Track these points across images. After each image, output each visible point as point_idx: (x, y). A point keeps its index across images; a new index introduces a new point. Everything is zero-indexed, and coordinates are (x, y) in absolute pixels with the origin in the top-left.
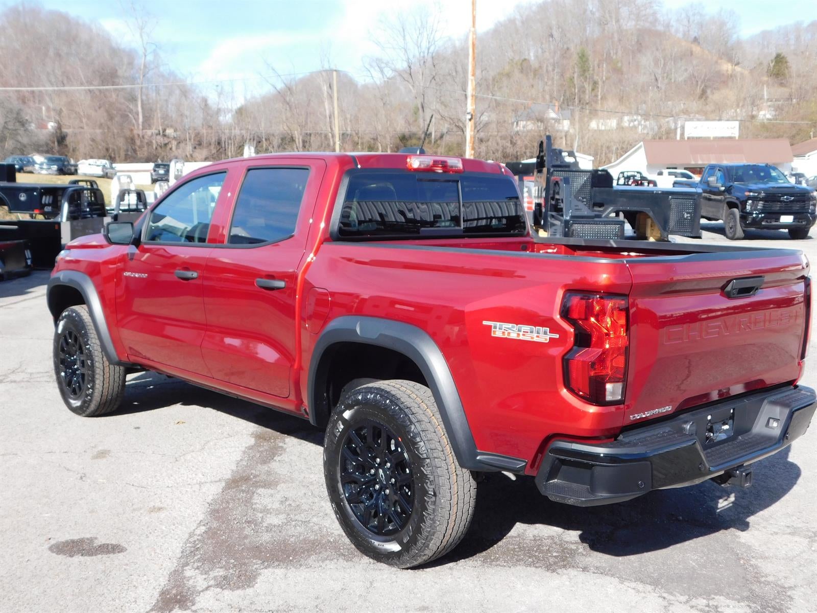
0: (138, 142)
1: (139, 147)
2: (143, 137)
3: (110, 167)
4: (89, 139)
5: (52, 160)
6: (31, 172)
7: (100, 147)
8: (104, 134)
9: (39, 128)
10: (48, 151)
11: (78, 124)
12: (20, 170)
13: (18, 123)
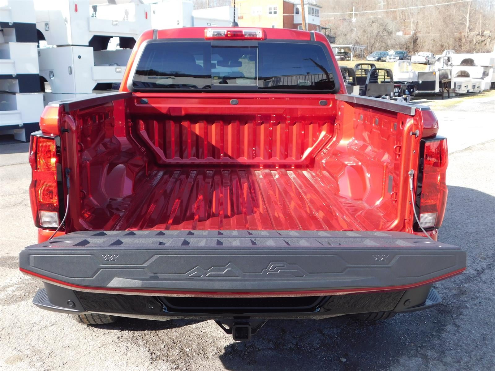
0: (463, 41)
1: (464, 44)
2: (467, 37)
3: (432, 57)
4: (432, 40)
5: (398, 53)
6: (385, 61)
7: (438, 45)
8: (441, 36)
9: (405, 34)
10: (407, 48)
11: (426, 31)
12: (379, 60)
13: (385, 32)
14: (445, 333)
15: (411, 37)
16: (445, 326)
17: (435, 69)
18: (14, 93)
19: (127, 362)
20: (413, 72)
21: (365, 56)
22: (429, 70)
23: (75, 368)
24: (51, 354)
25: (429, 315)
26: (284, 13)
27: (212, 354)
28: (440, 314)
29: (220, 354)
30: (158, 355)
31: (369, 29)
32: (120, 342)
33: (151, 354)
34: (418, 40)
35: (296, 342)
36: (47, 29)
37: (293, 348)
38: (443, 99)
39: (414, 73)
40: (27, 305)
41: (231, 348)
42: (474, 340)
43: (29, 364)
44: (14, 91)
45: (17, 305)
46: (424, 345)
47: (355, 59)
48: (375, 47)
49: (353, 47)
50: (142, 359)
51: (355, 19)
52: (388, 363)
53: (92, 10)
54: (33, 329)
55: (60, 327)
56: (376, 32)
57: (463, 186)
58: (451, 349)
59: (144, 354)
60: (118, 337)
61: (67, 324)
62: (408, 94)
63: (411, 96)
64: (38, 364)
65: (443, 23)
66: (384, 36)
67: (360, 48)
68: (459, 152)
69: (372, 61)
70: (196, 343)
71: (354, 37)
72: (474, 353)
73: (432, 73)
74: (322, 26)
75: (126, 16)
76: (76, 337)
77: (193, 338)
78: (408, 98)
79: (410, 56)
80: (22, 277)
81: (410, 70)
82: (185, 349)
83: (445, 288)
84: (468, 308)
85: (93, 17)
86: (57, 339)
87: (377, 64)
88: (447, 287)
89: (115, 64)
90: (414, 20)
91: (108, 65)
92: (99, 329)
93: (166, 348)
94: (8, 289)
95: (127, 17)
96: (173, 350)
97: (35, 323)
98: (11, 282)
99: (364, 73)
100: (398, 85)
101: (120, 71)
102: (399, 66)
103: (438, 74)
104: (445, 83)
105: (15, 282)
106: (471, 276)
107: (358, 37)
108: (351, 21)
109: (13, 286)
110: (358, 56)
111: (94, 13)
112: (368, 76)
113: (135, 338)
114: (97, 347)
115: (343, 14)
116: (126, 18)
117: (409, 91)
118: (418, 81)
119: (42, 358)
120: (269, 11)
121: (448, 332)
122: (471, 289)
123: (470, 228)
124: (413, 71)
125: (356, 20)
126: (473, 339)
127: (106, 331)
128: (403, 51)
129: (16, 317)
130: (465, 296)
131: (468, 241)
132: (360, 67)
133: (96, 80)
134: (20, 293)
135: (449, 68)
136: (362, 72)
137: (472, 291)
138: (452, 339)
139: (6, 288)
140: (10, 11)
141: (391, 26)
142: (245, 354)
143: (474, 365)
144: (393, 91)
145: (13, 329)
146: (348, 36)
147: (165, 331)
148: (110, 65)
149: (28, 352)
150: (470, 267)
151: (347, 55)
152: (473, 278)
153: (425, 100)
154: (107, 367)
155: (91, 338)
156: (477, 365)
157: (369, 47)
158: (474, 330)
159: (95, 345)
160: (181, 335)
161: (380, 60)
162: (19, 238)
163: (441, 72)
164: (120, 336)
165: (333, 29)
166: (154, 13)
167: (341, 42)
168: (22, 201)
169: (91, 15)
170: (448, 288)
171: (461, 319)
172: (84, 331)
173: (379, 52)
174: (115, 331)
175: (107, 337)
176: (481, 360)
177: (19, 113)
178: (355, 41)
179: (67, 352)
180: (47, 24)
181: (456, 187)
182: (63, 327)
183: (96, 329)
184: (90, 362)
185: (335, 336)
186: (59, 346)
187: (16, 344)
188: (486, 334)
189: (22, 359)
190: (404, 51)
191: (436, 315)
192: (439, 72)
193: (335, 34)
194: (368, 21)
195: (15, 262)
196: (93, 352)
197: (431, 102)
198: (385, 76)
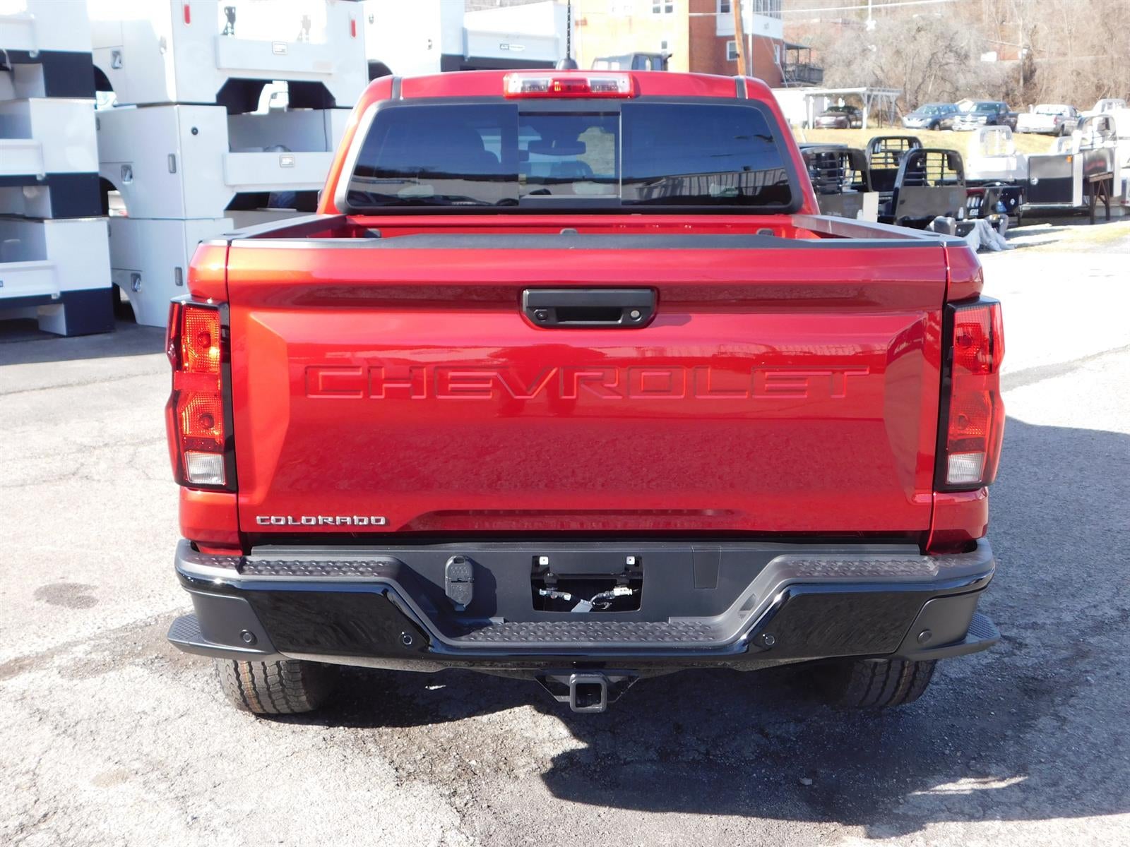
3: (1071, 115)
4: (1072, 71)
5: (983, 108)
6: (949, 128)
7: (1087, 84)
8: (1096, 63)
9: (1002, 57)
10: (1007, 95)
11: (1058, 49)
12: (934, 125)
13: (952, 54)
14: (1033, 732)
15: (1019, 66)
16: (1034, 718)
17: (1071, 149)
18: (41, 220)
19: (347, 784)
20: (1017, 157)
21: (900, 115)
22: (1060, 150)
23: (239, 794)
24: (186, 769)
25: (1002, 699)
26: (690, 11)
27: (525, 770)
28: (1026, 697)
29: (543, 771)
30: (412, 771)
31: (910, 48)
32: (329, 747)
33: (397, 769)
34: (1037, 73)
35: (707, 750)
36: (117, 64)
37: (699, 761)
38: (1092, 223)
39: (1020, 158)
40: (121, 679)
41: (565, 759)
42: (1095, 745)
43: (141, 786)
44: (40, 215)
45: (99, 679)
46: (983, 754)
47: (873, 123)
48: (926, 93)
49: (869, 93)
50: (378, 778)
51: (874, 22)
52: (903, 786)
53: (223, 20)
54: (140, 723)
55: (198, 720)
56: (926, 54)
57: (1115, 430)
58: (1041, 762)
59: (382, 769)
60: (324, 738)
61: (212, 714)
62: (1004, 212)
63: (1010, 216)
64: (162, 787)
65: (1101, 29)
66: (947, 64)
67: (888, 97)
68: (1116, 351)
69: (917, 128)
70: (491, 751)
71: (871, 68)
72: (1090, 769)
73: (1065, 157)
74: (789, 41)
75: (304, 31)
76: (234, 738)
77: (483, 742)
78: (1002, 221)
79: (1015, 116)
80: (100, 625)
81: (1009, 151)
82: (467, 760)
83: (1045, 646)
84: (1090, 685)
85: (225, 34)
86: (195, 742)
87: (928, 136)
88: (1050, 643)
89: (278, 146)
90: (1026, 21)
91: (261, 149)
92: (282, 724)
93: (428, 758)
94: (75, 649)
95: (307, 33)
96: (442, 763)
97: (144, 712)
98: (78, 635)
99: (892, 161)
100: (978, 188)
101: (291, 164)
102: (982, 140)
103: (1079, 160)
104: (1097, 183)
105: (88, 634)
106: (1106, 621)
107: (881, 68)
108: (862, 29)
109: (85, 643)
110: (880, 117)
111: (229, 24)
112: (902, 168)
113: (360, 741)
114: (281, 756)
115: (843, 11)
116: (304, 36)
117: (1006, 204)
118: (1029, 180)
119: (168, 776)
120: (652, 6)
121: (1040, 731)
122: (1101, 647)
123: (1118, 522)
124: (1018, 153)
125: (876, 25)
126: (1091, 743)
127: (297, 727)
128: (998, 101)
129: (100, 701)
130: (1087, 660)
131: (1109, 549)
132: (881, 146)
133: (233, 186)
134: (102, 656)
135: (1109, 144)
136: (886, 158)
137: (1103, 652)
138: (1045, 744)
139: (69, 648)
140: (31, 23)
141: (966, 39)
142: (595, 771)
143: (1087, 790)
144: (963, 205)
145: (98, 724)
146: (854, 67)
147: (424, 728)
148: (266, 149)
149: (137, 765)
150: (1108, 604)
151: (852, 113)
152: (1109, 626)
153: (1047, 226)
154: (306, 793)
155: (267, 739)
156: (1094, 789)
157: (908, 92)
158: (1098, 726)
159: (278, 752)
160: (458, 735)
161: (937, 127)
162: (82, 546)
163: (1087, 155)
164: (328, 737)
165: (817, 49)
166: (371, 22)
167: (837, 80)
168: (78, 469)
169: (221, 30)
170: (1051, 646)
171: (1070, 706)
172: (250, 727)
173: (934, 105)
174: (316, 727)
175: (301, 737)
176: (1105, 782)
177: (52, 268)
178: (873, 79)
179: (219, 765)
180: (116, 54)
181: (1097, 432)
182: (204, 719)
183: (274, 724)
184: (268, 783)
185: (792, 738)
186: (201, 754)
187: (109, 750)
188: (1122, 733)
189: (127, 778)
190: (1001, 102)
191: (1019, 699)
192: (1081, 155)
193: (823, 60)
194: (907, 26)
195: (80, 594)
196: (274, 764)
197: (1062, 230)
198: (942, 167)
